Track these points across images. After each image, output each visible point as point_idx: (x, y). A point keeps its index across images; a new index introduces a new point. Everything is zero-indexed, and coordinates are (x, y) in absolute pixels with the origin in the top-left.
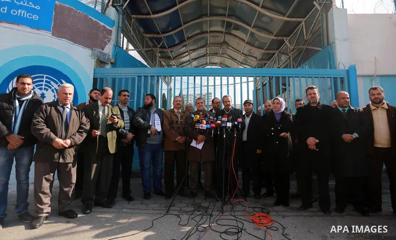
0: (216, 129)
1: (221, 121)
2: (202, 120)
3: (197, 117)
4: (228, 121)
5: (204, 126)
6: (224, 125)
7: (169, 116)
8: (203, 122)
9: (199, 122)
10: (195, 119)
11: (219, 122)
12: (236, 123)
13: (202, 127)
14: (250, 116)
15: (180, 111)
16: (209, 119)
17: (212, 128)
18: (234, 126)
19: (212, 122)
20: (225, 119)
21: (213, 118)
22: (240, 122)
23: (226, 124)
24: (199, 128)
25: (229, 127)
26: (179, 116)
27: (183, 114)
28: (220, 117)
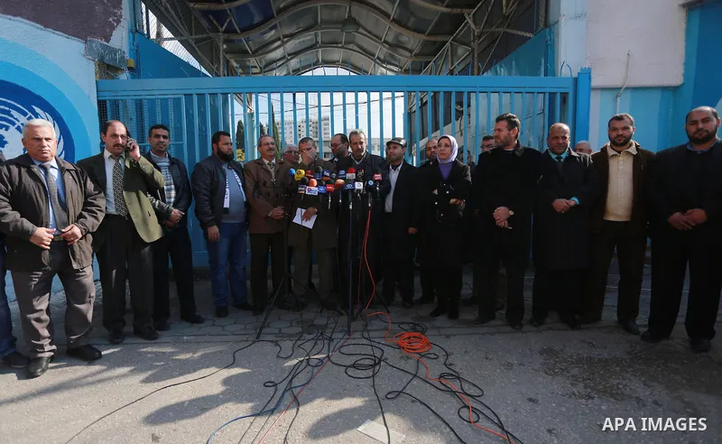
0: (335, 195)
1: (344, 179)
2: (310, 178)
3: (300, 173)
4: (357, 180)
5: (314, 190)
6: (349, 186)
7: (254, 173)
8: (313, 182)
9: (305, 182)
10: (298, 178)
11: (341, 181)
12: (371, 183)
13: (310, 190)
14: (399, 168)
15: (274, 161)
16: (323, 175)
17: (328, 192)
18: (367, 187)
19: (328, 182)
20: (351, 176)
21: (331, 174)
22: (379, 180)
23: (354, 186)
24: (305, 194)
25: (359, 190)
26: (272, 171)
27: (278, 167)
28: (342, 172)
